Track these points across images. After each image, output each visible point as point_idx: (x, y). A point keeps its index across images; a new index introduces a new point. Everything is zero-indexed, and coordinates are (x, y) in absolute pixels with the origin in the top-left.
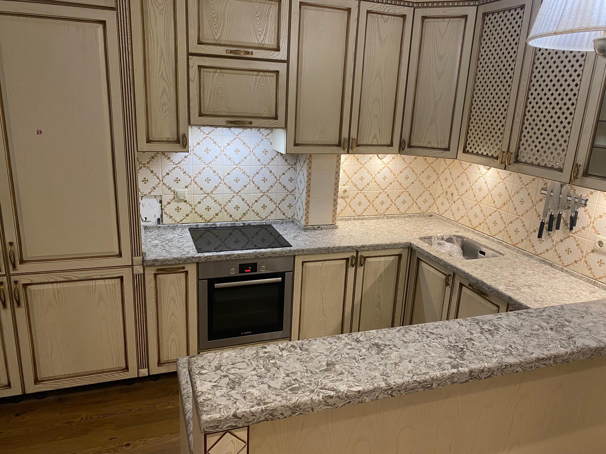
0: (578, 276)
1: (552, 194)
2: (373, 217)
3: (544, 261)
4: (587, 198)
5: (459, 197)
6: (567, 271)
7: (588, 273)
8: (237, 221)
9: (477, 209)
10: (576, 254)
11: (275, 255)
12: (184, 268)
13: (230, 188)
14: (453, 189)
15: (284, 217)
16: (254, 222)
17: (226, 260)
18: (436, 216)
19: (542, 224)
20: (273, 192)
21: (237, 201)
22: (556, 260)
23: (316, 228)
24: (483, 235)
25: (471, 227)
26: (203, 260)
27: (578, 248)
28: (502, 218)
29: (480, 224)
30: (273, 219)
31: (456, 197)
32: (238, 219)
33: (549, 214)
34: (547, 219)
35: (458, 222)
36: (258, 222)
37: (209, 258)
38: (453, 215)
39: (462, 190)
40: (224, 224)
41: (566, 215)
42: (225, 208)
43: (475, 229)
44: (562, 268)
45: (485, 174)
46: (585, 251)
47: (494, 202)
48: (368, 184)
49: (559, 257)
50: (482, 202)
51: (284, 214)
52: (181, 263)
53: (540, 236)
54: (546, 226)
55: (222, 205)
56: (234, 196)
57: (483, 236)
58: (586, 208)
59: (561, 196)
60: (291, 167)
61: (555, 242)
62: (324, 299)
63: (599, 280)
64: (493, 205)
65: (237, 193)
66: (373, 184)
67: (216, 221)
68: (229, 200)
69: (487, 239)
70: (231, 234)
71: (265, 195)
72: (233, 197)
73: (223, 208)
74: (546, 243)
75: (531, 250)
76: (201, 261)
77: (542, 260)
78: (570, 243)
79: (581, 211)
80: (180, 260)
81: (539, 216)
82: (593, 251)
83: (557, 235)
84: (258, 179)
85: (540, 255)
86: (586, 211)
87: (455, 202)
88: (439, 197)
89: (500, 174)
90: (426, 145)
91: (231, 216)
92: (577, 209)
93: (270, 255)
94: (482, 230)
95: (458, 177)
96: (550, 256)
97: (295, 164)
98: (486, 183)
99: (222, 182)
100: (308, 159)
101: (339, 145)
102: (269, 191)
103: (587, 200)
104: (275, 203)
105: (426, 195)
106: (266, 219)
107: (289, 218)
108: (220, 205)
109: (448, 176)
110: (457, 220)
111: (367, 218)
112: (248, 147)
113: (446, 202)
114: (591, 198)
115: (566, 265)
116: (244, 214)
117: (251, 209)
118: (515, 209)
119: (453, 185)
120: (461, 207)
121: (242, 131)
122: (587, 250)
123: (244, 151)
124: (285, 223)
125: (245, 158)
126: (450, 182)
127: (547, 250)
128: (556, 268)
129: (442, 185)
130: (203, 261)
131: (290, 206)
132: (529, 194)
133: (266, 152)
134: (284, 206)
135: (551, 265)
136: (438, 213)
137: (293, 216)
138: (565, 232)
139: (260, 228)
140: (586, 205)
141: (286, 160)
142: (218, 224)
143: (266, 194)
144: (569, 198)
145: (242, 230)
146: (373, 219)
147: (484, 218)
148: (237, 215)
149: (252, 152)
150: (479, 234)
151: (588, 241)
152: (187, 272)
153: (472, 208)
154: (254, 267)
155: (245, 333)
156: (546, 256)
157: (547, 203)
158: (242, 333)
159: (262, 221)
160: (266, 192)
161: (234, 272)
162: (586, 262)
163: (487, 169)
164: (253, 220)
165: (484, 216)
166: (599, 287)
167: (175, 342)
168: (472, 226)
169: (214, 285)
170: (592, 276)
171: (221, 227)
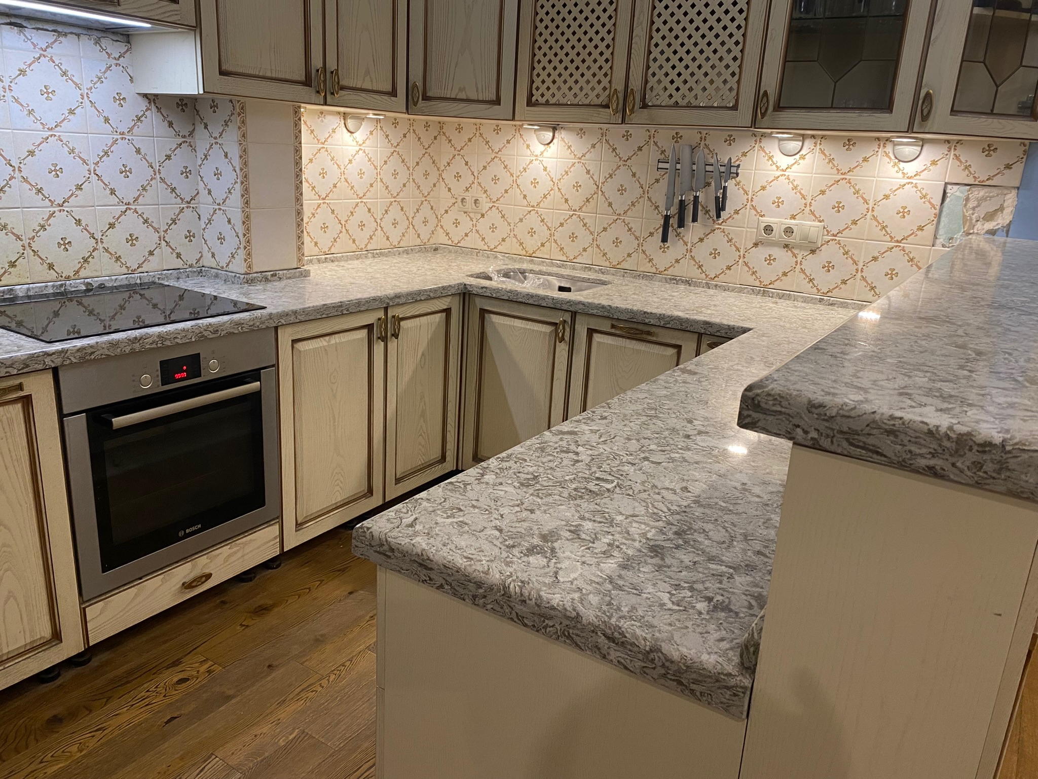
0: (736, 288)
1: (678, 166)
2: (351, 256)
3: (675, 280)
4: (738, 163)
5: (491, 205)
6: (716, 286)
7: (751, 280)
8: (68, 278)
9: (533, 220)
10: (729, 255)
11: (242, 328)
12: (20, 387)
13: (39, 191)
14: (476, 192)
15: (178, 263)
16: (113, 278)
17: (133, 353)
18: (445, 248)
19: (667, 218)
20: (148, 202)
21: (61, 226)
22: (695, 273)
23: (269, 277)
24: (552, 263)
25: (524, 253)
26: (72, 359)
27: (731, 246)
28: (585, 225)
29: (543, 245)
30: (156, 268)
31: (485, 205)
32: (72, 274)
33: (676, 201)
34: (674, 210)
35: (495, 250)
36: (123, 280)
37: (89, 351)
38: (483, 239)
39: (496, 191)
40: (37, 290)
41: (706, 197)
42: (33, 245)
43: (534, 255)
44: (707, 283)
45: (542, 153)
46: (742, 247)
47: (566, 200)
48: (335, 186)
49: (700, 267)
50: (541, 205)
51: (179, 256)
52: (15, 372)
53: (664, 239)
54: (674, 221)
55: (23, 238)
56: (54, 212)
57: (553, 265)
58: (738, 179)
59: (695, 167)
60: (184, 142)
61: (689, 244)
62: (337, 420)
63: (770, 286)
64: (566, 206)
65: (59, 205)
66: (342, 185)
67: (13, 282)
68: (42, 223)
69: (560, 267)
70: (56, 314)
71: (130, 209)
72: (52, 215)
73: (27, 245)
74: (676, 249)
75: (648, 268)
76: (68, 362)
77: (670, 279)
78: (717, 240)
79: (730, 184)
80: (11, 366)
81: (657, 207)
82: (756, 245)
83: (693, 231)
84: (109, 169)
85: (666, 272)
86: (738, 184)
87: (483, 216)
88: (446, 212)
89: (572, 149)
90: (457, 95)
91: (51, 266)
92: (726, 182)
93: (232, 330)
94: (547, 254)
95: (485, 168)
96: (686, 269)
97: (191, 134)
98: (545, 169)
99: (17, 174)
100: (239, 115)
101: (307, 83)
102: (140, 200)
103: (738, 166)
104: (157, 230)
105: (426, 210)
106: (140, 270)
107: (191, 266)
108: (18, 238)
109: (463, 170)
110: (492, 247)
111: (340, 257)
112: (76, 84)
113: (463, 218)
114: (744, 163)
115: (713, 277)
116: (86, 260)
117: (100, 246)
118: (610, 204)
119: (475, 186)
120: (498, 222)
121: (55, 41)
122: (745, 245)
123: (67, 94)
124: (184, 277)
125: (72, 112)
126: (467, 179)
127: (677, 261)
128: (697, 285)
129: (449, 190)
130: (74, 361)
131: (190, 236)
132: (634, 175)
133: (120, 99)
134: (176, 236)
135: (688, 283)
136: (450, 242)
137: (198, 261)
138: (705, 225)
139: (127, 294)
140: (737, 174)
141: (171, 124)
142: (20, 290)
143: (133, 207)
144: (709, 168)
145: (86, 301)
146: (351, 259)
147: (549, 232)
148: (67, 264)
149: (85, 97)
150: (543, 262)
151: (747, 231)
152: (27, 402)
153: (521, 220)
154: (193, 363)
155: (187, 531)
156: (676, 271)
157: (672, 184)
158: (181, 534)
159: (133, 275)
160: (132, 202)
161: (149, 383)
162: (746, 264)
163: (545, 145)
164: (108, 273)
165: (549, 229)
166: (772, 297)
167: (16, 600)
168: (526, 252)
169: (111, 423)
170: (757, 283)
171: (29, 297)
